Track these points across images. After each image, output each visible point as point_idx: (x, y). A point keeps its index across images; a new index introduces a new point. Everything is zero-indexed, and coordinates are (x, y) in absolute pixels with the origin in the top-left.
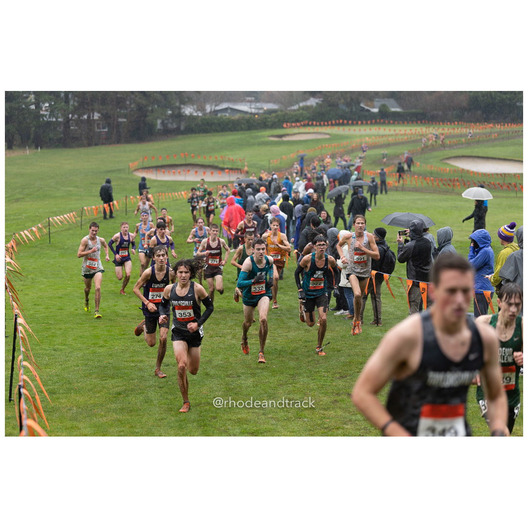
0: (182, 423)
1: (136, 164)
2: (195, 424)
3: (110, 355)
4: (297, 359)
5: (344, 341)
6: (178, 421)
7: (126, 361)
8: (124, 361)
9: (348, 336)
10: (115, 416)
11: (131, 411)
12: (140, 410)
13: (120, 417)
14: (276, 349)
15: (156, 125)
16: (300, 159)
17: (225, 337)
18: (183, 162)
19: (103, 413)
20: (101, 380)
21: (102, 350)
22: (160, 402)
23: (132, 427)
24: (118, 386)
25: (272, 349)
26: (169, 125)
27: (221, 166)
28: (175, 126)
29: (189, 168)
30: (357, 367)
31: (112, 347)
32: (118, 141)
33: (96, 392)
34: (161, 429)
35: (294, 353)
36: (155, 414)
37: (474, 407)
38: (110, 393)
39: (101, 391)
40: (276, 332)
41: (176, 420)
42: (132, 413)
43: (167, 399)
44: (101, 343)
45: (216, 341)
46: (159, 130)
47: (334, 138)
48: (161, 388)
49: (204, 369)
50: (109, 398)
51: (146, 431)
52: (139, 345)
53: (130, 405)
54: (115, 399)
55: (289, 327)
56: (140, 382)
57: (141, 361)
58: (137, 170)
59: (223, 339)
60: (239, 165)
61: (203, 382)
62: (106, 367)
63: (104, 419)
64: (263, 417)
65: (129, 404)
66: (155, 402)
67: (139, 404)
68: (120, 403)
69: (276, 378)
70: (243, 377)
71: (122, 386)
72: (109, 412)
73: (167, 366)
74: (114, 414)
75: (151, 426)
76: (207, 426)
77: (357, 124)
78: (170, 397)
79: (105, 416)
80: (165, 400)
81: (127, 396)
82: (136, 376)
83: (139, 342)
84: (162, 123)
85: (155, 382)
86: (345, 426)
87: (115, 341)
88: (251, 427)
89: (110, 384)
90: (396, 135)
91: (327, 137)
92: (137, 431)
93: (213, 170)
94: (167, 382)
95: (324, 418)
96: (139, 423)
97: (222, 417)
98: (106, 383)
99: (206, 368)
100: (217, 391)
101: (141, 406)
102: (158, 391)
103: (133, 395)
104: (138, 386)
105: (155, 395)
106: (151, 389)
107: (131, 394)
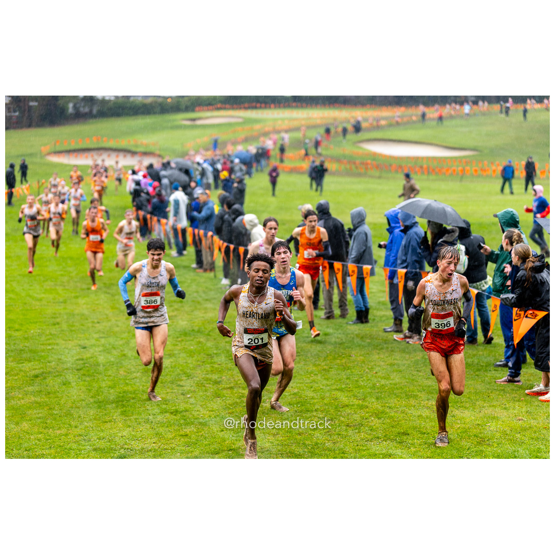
0: (101, 404)
1: (48, 148)
2: (114, 405)
3: (26, 339)
4: (215, 339)
6: (97, 403)
7: (43, 344)
8: (41, 344)
10: (33, 398)
11: (49, 393)
12: (58, 392)
13: (38, 399)
14: (193, 330)
15: (68, 109)
16: (213, 142)
18: (96, 146)
19: (20, 396)
20: (18, 363)
21: (17, 334)
22: (77, 384)
23: (50, 409)
24: (36, 369)
25: (189, 331)
26: (81, 109)
27: (134, 149)
28: (87, 110)
29: (101, 152)
31: (28, 331)
32: (30, 126)
33: (13, 375)
34: (80, 410)
35: (211, 333)
36: (74, 396)
37: (390, 384)
38: (27, 376)
39: (18, 374)
40: (192, 313)
41: (95, 402)
42: (51, 395)
43: (85, 381)
44: (17, 326)
46: (71, 114)
47: (247, 121)
48: (78, 370)
49: (122, 351)
50: (27, 381)
51: (65, 413)
52: (56, 328)
53: (47, 388)
54: (32, 381)
55: (206, 309)
56: (58, 365)
57: (57, 344)
58: (49, 154)
60: (151, 149)
61: (121, 364)
62: (22, 350)
63: (22, 401)
64: (182, 397)
65: (47, 386)
66: (73, 384)
67: (57, 387)
68: (38, 386)
69: (194, 359)
71: (39, 369)
72: (26, 395)
73: (84, 348)
74: (32, 397)
75: (70, 408)
76: (126, 407)
77: (270, 107)
78: (88, 379)
79: (23, 399)
81: (45, 378)
82: (52, 359)
83: (54, 324)
84: (75, 107)
85: (72, 364)
87: (30, 324)
88: (170, 407)
89: (27, 367)
90: (310, 118)
91: (240, 120)
92: (55, 413)
93: (126, 153)
94: (85, 364)
96: (57, 404)
98: (22, 366)
99: (124, 350)
100: (134, 372)
101: (59, 389)
102: (76, 374)
103: (50, 378)
104: (56, 368)
105: (73, 377)
106: (69, 371)
107: (49, 377)
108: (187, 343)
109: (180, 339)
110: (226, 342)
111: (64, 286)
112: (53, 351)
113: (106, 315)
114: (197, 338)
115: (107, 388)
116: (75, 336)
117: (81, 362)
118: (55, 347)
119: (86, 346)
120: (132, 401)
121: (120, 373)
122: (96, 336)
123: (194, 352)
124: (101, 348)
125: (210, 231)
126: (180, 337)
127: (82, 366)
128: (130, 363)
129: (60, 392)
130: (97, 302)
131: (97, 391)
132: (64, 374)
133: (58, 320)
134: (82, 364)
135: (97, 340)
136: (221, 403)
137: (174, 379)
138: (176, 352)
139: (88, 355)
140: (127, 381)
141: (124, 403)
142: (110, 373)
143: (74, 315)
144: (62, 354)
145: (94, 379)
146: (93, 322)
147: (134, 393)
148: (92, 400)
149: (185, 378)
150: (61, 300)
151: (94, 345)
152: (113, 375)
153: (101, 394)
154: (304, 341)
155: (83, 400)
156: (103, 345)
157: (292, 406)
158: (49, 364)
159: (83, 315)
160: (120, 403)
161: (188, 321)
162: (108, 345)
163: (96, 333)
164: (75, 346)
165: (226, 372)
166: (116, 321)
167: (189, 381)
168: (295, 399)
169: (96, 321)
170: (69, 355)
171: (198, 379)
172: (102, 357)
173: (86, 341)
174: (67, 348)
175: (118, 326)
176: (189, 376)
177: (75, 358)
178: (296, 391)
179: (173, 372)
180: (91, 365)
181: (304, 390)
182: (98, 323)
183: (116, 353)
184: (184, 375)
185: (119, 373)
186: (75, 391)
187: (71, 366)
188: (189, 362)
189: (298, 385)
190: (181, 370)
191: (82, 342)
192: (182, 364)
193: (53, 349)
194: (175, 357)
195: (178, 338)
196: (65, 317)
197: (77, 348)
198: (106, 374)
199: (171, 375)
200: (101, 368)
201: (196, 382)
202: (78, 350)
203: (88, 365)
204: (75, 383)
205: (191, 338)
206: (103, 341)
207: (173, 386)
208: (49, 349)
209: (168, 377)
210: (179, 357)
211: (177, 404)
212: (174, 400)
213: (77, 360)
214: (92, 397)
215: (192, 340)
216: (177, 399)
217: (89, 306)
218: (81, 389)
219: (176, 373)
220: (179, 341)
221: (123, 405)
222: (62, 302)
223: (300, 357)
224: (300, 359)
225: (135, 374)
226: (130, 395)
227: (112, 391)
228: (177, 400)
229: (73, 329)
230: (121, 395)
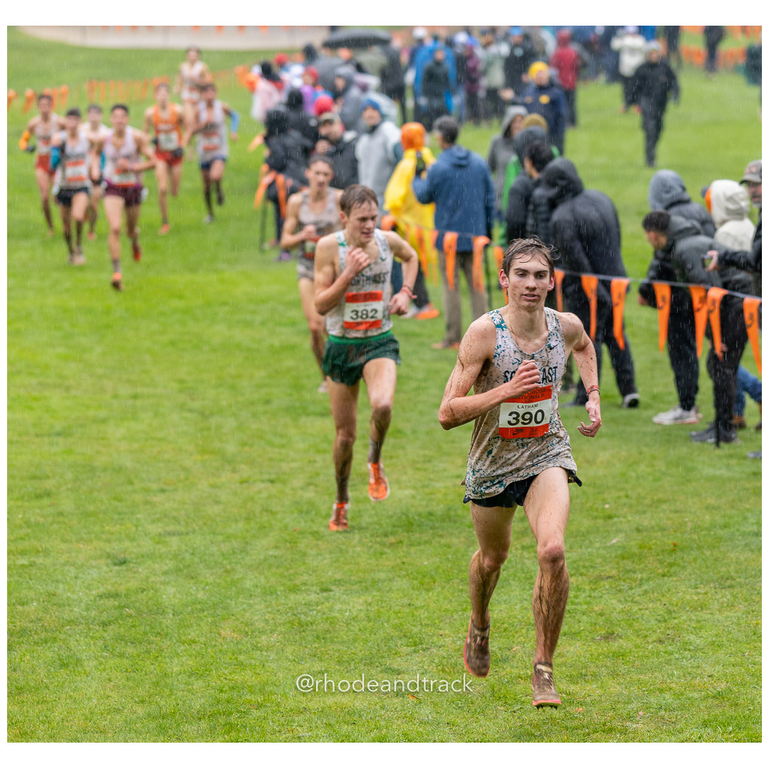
0: (167, 722)
2: (204, 724)
5: (622, 489)
6: (155, 718)
9: (633, 474)
12: (47, 687)
14: (430, 514)
17: (284, 482)
22: (101, 664)
25: (420, 515)
30: (661, 562)
36: (90, 699)
40: (428, 466)
41: (149, 715)
42: (24, 697)
43: (122, 655)
45: (260, 492)
48: (104, 624)
49: (227, 571)
52: (41, 508)
56: (46, 610)
57: (46, 553)
59: (279, 486)
61: (226, 608)
66: (90, 665)
67: (42, 672)
69: (433, 594)
70: (337, 592)
73: (123, 562)
78: (130, 650)
80: (117, 661)
82: (32, 594)
83: (39, 497)
85: (88, 609)
86: (629, 724)
94: (121, 607)
95: (571, 703)
96: (43, 723)
97: (278, 705)
99: (233, 570)
100: (262, 632)
101: (47, 678)
102: (97, 635)
103: (25, 647)
104: (40, 620)
105: (88, 645)
106: (77, 629)
107: (19, 643)
108: (413, 550)
109: (392, 539)
110: (523, 548)
111: (68, 389)
112: (34, 570)
113: (185, 469)
114: (441, 536)
115: (183, 678)
116: (97, 528)
117: (110, 603)
118: (40, 561)
119: (128, 557)
120: (256, 713)
121: (223, 632)
122: (155, 529)
123: (432, 577)
124: (170, 564)
125: (478, 234)
126: (393, 533)
127: (116, 613)
128: (250, 606)
129: (51, 687)
130: (160, 435)
131: (157, 684)
132: (62, 636)
133: (49, 484)
134: (116, 608)
135: (160, 539)
136: (507, 721)
137: (374, 651)
138: (382, 575)
139: (133, 584)
140: (241, 658)
141: (233, 719)
142: (192, 633)
143: (92, 470)
144: (57, 581)
145: (148, 652)
146: (147, 490)
147: (262, 691)
148: (140, 711)
149: (405, 650)
150: (58, 427)
151: (151, 556)
152: (202, 640)
153: (167, 692)
154: (746, 545)
155: (118, 711)
156: (175, 556)
157: (709, 730)
158: (20, 608)
159: (119, 470)
160: (222, 720)
161: (414, 488)
162: (188, 556)
163: (153, 522)
164: (96, 559)
165: (524, 631)
166: (213, 486)
167: (417, 658)
168: (718, 711)
169: (155, 486)
170: (79, 582)
171: (442, 652)
172: (171, 590)
173: (127, 544)
174: (73, 565)
175: (217, 502)
176: (417, 644)
177: (94, 592)
178: (722, 686)
179: (373, 632)
180: (140, 612)
181: (744, 685)
182: (163, 491)
183: (211, 580)
184: (404, 641)
185: (220, 634)
186: (94, 684)
187: (85, 613)
188: (418, 603)
189: (730, 670)
190: (395, 627)
191: (115, 548)
192: (397, 609)
193: (32, 565)
194: (379, 590)
195: (386, 535)
196: (69, 475)
197: (102, 562)
198: (183, 638)
199: (366, 641)
200: (168, 621)
201: (436, 661)
202: (105, 568)
203: (132, 612)
204: (95, 663)
205: (425, 537)
206: (174, 542)
207: (373, 672)
208: (23, 566)
209: (359, 645)
210: (390, 590)
211: (382, 723)
212: (375, 710)
213: (101, 597)
214: (143, 702)
215: (426, 542)
216: (383, 708)
217: (136, 446)
218: (110, 680)
219: (381, 634)
220: (391, 544)
221: (230, 724)
222: (59, 434)
223: (736, 590)
224: (735, 597)
225: (264, 637)
226: (248, 697)
227: (198, 684)
228: (383, 713)
229: (91, 508)
230: (224, 696)
